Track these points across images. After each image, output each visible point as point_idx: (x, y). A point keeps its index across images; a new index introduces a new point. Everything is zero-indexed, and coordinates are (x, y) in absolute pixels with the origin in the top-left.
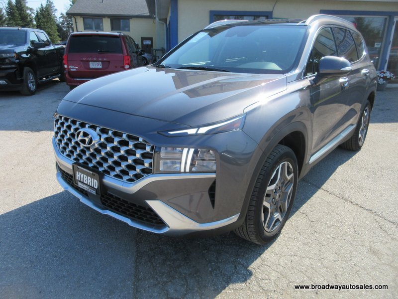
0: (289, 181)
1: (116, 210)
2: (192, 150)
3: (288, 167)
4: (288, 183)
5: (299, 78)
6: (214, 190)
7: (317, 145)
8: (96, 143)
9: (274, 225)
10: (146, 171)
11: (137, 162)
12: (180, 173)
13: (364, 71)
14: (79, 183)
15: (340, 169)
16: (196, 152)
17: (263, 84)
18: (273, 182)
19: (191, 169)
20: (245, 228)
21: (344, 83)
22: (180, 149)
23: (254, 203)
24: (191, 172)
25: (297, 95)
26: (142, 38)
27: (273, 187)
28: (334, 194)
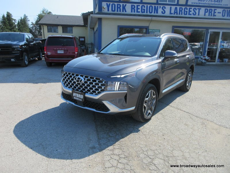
0: (154, 99)
1: (90, 107)
2: (119, 83)
3: (153, 93)
4: (153, 99)
5: (157, 59)
6: (126, 97)
7: (165, 86)
8: (83, 81)
9: (148, 115)
10: (103, 91)
11: (99, 87)
12: (114, 91)
13: (187, 56)
14: (74, 97)
15: (178, 99)
16: (120, 84)
17: (144, 61)
18: (147, 97)
19: (118, 89)
20: (137, 114)
21: (177, 61)
22: (114, 82)
23: (140, 104)
24: (118, 90)
25: (157, 65)
26: (79, 37)
27: (147, 99)
28: (174, 107)
